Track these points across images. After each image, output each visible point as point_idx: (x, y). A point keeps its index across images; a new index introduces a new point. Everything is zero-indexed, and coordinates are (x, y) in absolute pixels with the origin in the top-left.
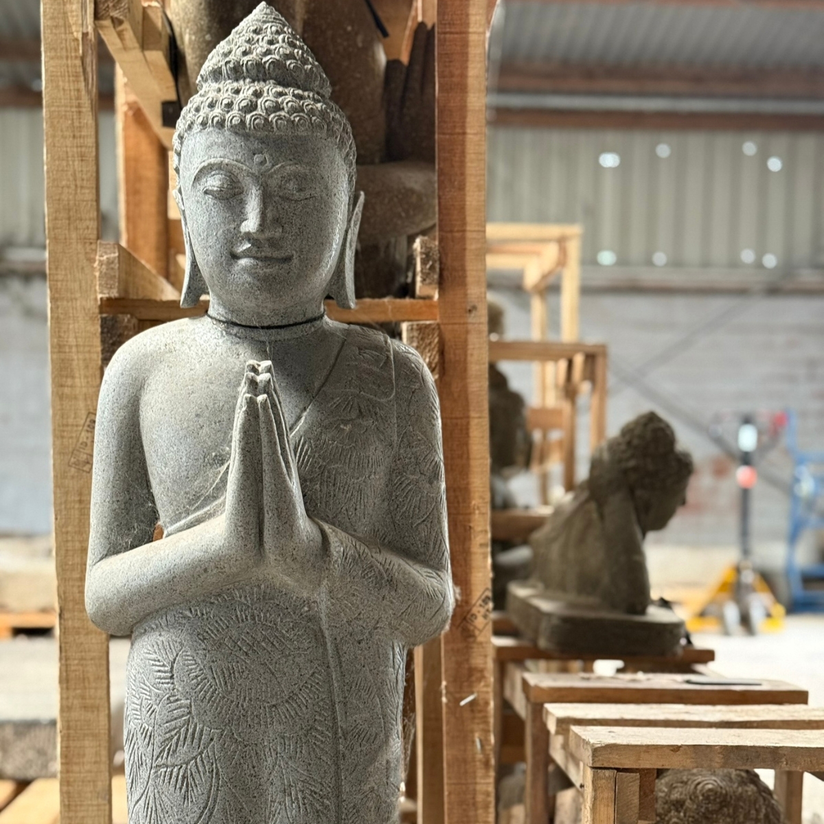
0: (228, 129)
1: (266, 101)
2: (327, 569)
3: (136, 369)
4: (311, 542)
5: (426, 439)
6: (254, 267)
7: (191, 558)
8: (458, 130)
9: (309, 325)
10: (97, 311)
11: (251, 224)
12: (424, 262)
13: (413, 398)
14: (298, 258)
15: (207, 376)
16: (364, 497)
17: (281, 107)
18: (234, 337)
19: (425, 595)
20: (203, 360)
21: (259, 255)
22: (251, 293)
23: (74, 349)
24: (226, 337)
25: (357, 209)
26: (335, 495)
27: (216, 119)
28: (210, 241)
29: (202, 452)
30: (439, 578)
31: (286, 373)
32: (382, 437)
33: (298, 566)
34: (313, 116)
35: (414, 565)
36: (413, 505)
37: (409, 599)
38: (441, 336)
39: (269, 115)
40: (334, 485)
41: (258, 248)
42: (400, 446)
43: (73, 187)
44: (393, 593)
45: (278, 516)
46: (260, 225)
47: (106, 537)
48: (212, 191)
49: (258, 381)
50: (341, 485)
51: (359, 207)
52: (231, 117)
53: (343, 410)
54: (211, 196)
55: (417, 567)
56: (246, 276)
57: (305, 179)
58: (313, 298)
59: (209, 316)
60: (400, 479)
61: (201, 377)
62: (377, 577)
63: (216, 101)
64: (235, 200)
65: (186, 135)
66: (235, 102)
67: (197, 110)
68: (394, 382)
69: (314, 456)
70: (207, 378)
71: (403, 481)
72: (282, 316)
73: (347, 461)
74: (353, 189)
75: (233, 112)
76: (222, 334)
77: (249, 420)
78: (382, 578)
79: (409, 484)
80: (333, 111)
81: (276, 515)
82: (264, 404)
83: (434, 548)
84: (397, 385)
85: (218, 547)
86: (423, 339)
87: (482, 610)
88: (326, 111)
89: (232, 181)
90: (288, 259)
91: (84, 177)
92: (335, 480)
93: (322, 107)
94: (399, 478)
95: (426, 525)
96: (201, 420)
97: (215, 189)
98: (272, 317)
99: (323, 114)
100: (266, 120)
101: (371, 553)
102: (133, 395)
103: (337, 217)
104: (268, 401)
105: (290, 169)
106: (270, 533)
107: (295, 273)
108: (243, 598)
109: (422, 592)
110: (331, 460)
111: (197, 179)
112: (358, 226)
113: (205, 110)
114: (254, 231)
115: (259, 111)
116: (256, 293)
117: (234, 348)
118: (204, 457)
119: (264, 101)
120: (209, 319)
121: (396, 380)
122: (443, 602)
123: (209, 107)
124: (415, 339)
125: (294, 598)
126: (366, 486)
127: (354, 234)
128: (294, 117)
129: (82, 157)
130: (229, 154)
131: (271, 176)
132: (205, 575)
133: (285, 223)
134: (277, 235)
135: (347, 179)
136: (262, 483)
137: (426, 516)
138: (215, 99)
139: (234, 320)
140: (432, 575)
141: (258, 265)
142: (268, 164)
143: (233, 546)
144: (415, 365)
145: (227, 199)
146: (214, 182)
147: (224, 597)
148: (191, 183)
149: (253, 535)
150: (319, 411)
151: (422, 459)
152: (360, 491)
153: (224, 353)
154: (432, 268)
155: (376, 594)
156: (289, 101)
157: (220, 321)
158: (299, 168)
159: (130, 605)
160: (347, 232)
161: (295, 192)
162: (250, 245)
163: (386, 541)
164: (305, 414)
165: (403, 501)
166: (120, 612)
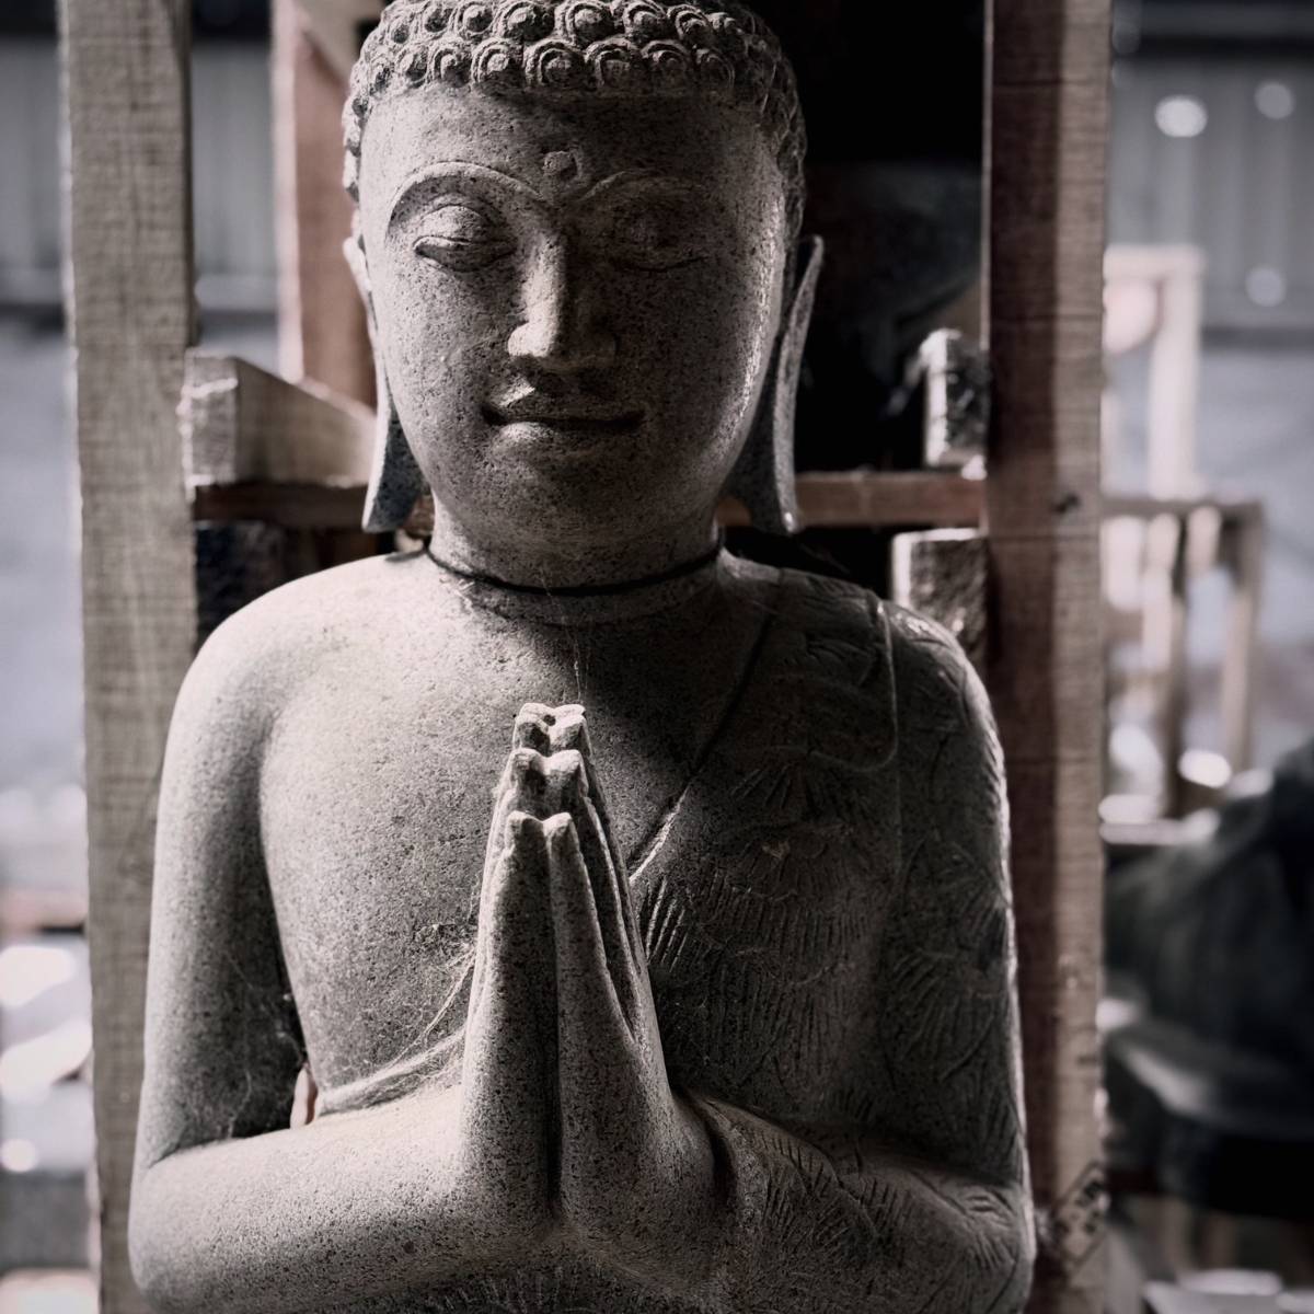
0: (476, 85)
1: (578, 9)
2: (727, 1243)
3: (250, 689)
4: (687, 1180)
5: (972, 860)
6: (541, 446)
7: (373, 1213)
8: (1042, 75)
9: (683, 580)
10: (186, 514)
11: (534, 336)
12: (953, 393)
13: (942, 758)
14: (657, 420)
15: (424, 716)
16: (819, 1022)
17: (616, 24)
18: (492, 614)
19: (973, 1262)
20: (414, 673)
21: (556, 413)
22: (534, 511)
23: (134, 605)
24: (474, 615)
25: (805, 283)
26: (745, 1027)
27: (446, 61)
28: (431, 377)
29: (407, 916)
30: (1003, 1208)
31: (624, 711)
32: (864, 862)
33: (651, 1245)
34: (700, 47)
35: (943, 1182)
36: (940, 1024)
37: (932, 1282)
38: (991, 569)
39: (585, 47)
40: (744, 1001)
41: (554, 396)
42: (908, 881)
43: (130, 225)
44: (893, 1273)
45: (599, 1132)
46: (559, 338)
47: (177, 1102)
48: (435, 248)
49: (547, 772)
50: (762, 998)
51: (810, 276)
52: (485, 54)
53: (769, 802)
54: (433, 262)
55: (951, 1189)
56: (521, 467)
57: (677, 214)
58: (693, 515)
59: (432, 557)
60: (906, 963)
61: (408, 719)
62: (852, 1239)
63: (449, 11)
64: (493, 273)
65: (372, 101)
66: (495, 13)
67: (401, 37)
68: (895, 721)
69: (694, 928)
70: (424, 721)
71: (916, 967)
72: (614, 563)
73: (778, 935)
74: (797, 231)
75: (491, 40)
76: (463, 606)
77: (522, 883)
78: (866, 1237)
79: (929, 975)
80: (750, 32)
81: (592, 1129)
82: (563, 840)
83: (991, 1129)
84: (903, 725)
85: (441, 1195)
86: (947, 576)
87: (1083, 1215)
88: (735, 31)
89: (487, 223)
90: (631, 422)
91: (158, 201)
92: (746, 988)
93: (721, 21)
94: (904, 959)
95: (972, 1075)
96: (406, 831)
97: (444, 243)
98: (589, 564)
99: (724, 38)
100: (576, 58)
101: (838, 1172)
102: (244, 754)
103: (757, 306)
104: (574, 831)
105: (639, 187)
106: (577, 1174)
107: (647, 458)
108: (508, 1300)
109: (964, 1258)
110: (736, 936)
111: (398, 216)
112: (806, 324)
113: (419, 38)
114: (543, 354)
115: (558, 37)
116: (548, 513)
117: (492, 642)
118: (413, 928)
119: (572, 8)
120: (433, 566)
121: (901, 713)
122: (1014, 1269)
123: (429, 28)
124: (930, 577)
125: (641, 1298)
126: (823, 994)
127: (796, 343)
128: (651, 51)
129: (152, 155)
130: (478, 152)
131: (588, 208)
132: (408, 1258)
133: (624, 331)
134: (604, 361)
135: (782, 208)
136: (556, 1042)
137: (970, 1052)
138: (444, 7)
139: (493, 572)
140: (985, 1203)
141: (552, 440)
142: (581, 176)
143: (479, 1201)
144: (948, 674)
145: (475, 269)
146: (441, 224)
147: (460, 1297)
148: (385, 226)
149: (530, 1178)
150: (705, 809)
151: (963, 910)
152: (809, 1007)
153: (466, 656)
154: (973, 407)
155: (851, 1281)
156: (639, 8)
157: (458, 573)
158: (662, 185)
159: (225, 1296)
160: (779, 341)
161: (649, 249)
162: (531, 390)
163: (871, 1117)
164: (670, 817)
165: (915, 1016)
166: (203, 1305)
